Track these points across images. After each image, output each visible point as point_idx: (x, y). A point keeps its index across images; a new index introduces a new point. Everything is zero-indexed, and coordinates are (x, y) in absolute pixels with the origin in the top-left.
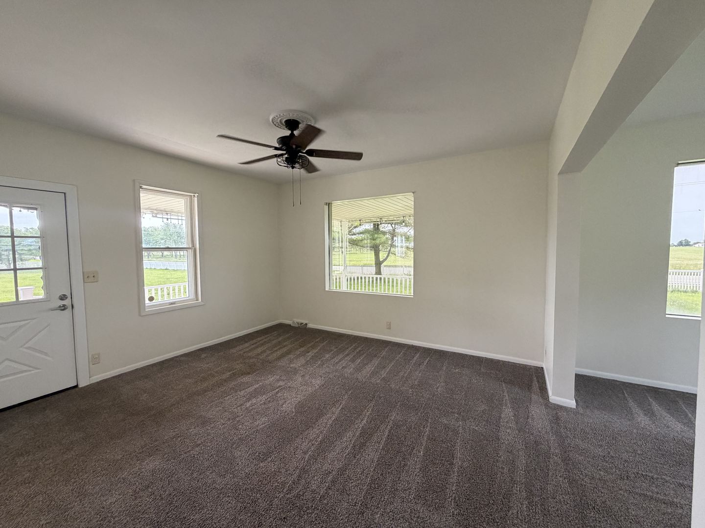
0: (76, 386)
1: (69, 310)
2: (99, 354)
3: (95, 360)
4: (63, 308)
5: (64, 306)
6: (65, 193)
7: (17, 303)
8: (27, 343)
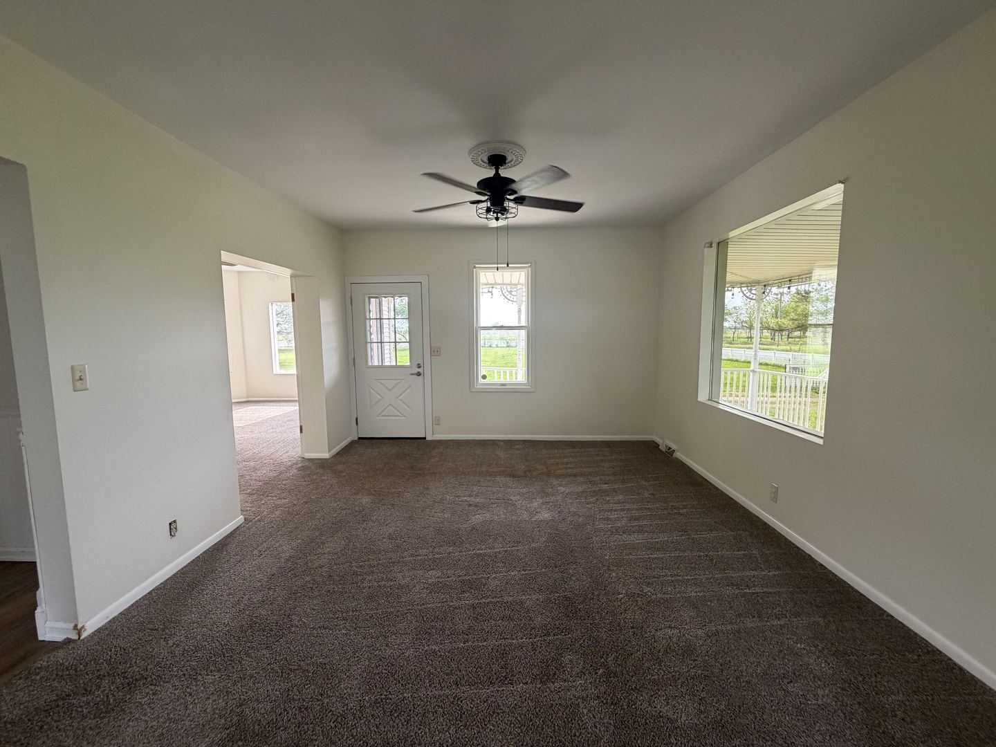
0: (425, 438)
1: (422, 376)
2: (439, 418)
3: (437, 421)
4: (419, 374)
5: (419, 372)
6: (421, 282)
7: (396, 367)
8: (400, 395)
